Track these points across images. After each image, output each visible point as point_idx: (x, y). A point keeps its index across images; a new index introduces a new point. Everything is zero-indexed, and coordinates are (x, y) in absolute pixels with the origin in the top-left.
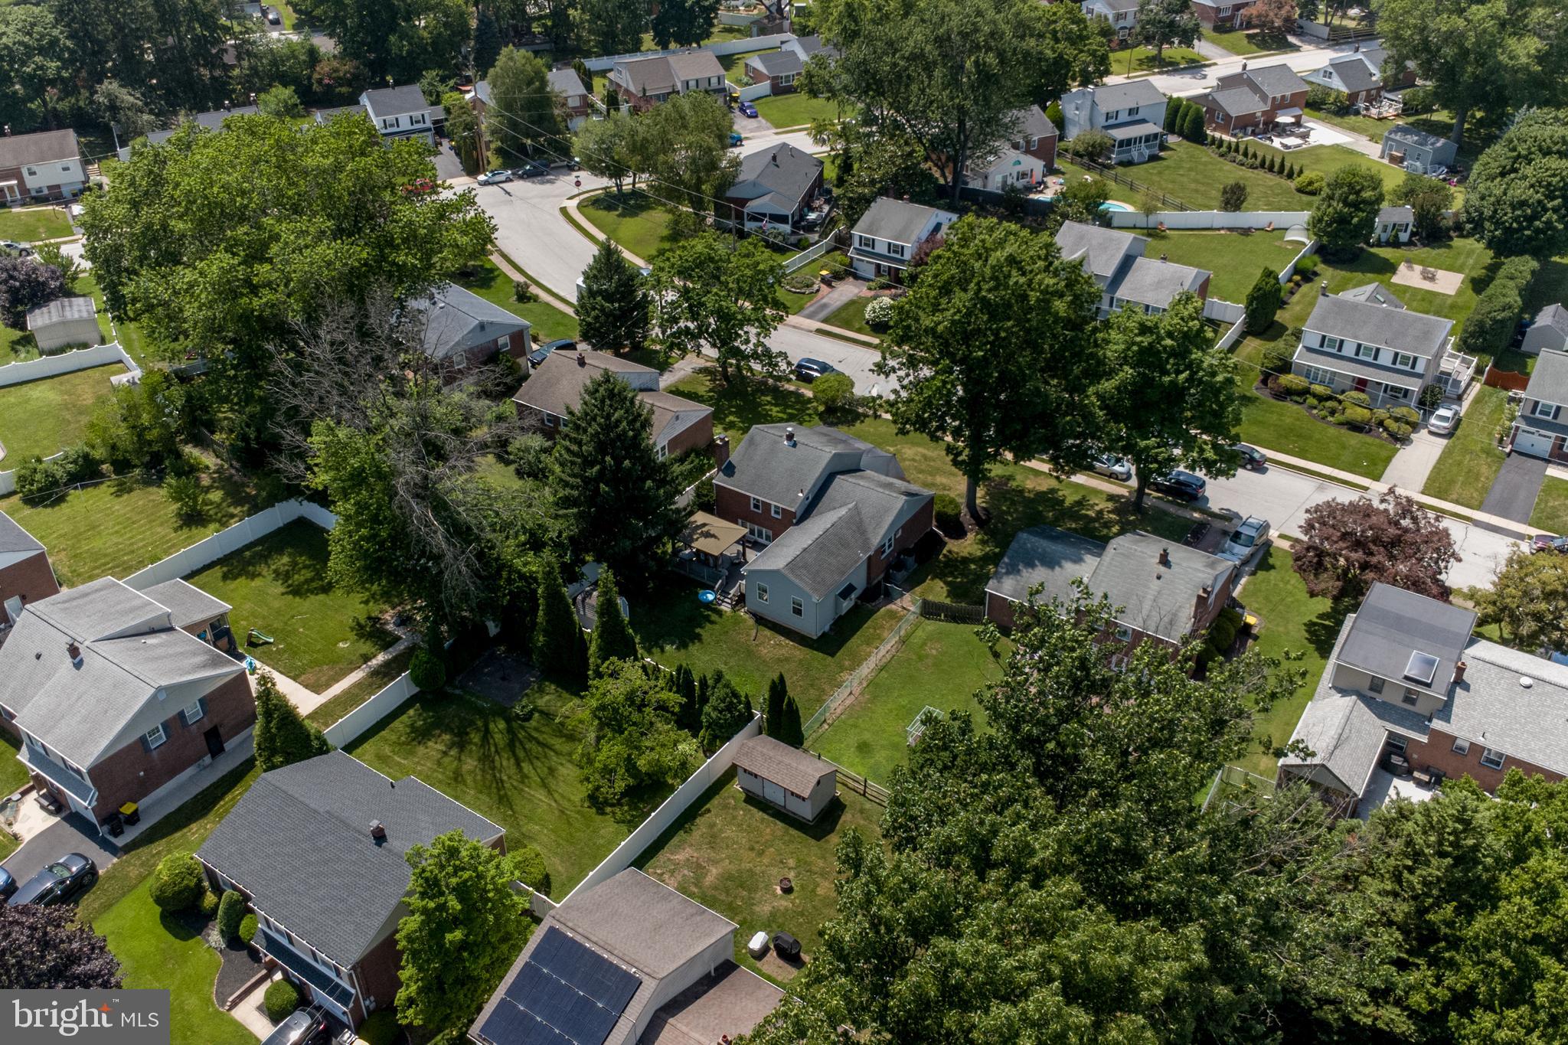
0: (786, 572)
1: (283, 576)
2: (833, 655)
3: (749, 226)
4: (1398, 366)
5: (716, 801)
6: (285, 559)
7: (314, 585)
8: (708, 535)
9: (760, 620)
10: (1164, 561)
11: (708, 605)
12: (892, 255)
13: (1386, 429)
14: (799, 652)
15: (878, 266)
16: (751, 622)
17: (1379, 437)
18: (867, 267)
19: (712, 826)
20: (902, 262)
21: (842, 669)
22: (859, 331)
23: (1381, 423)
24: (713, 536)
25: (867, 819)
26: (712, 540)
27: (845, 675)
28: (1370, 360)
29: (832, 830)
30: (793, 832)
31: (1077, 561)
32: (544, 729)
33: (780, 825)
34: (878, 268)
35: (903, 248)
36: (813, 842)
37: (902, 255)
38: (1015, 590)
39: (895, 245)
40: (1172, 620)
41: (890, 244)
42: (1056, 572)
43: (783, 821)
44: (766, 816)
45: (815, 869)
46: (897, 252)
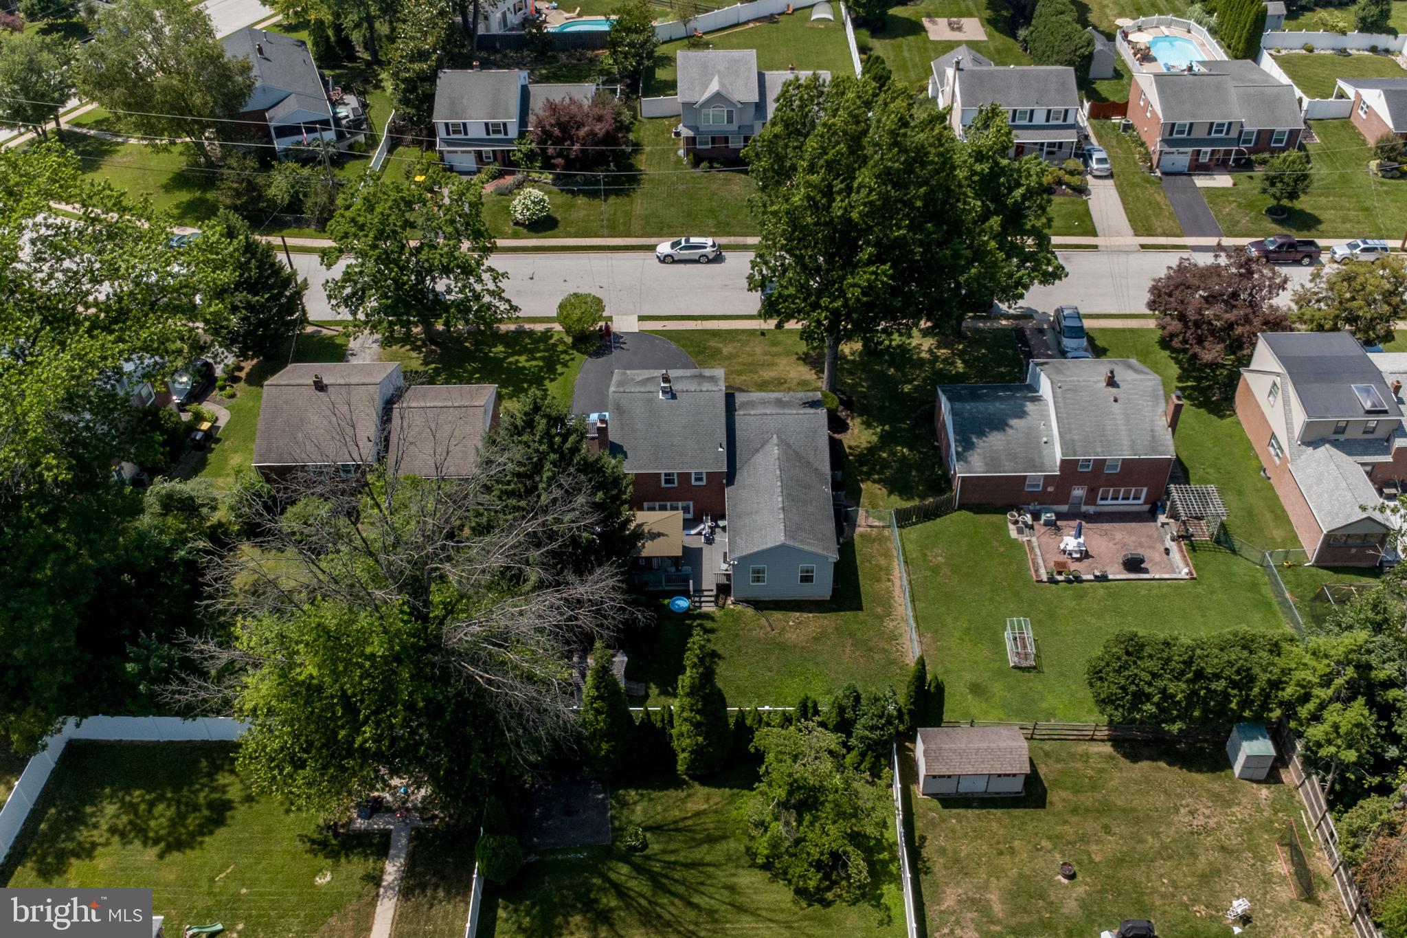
0: (790, 543)
1: (135, 831)
2: (860, 608)
3: (279, 145)
4: (1052, 122)
5: (919, 824)
6: (111, 809)
7: (192, 821)
8: (654, 536)
9: (760, 605)
10: (1111, 382)
11: (687, 614)
12: (493, 136)
13: (1068, 185)
14: (828, 621)
15: (479, 153)
16: (750, 611)
17: (1064, 194)
18: (464, 159)
19: (943, 851)
20: (510, 141)
21: (881, 618)
22: (515, 235)
23: (1060, 182)
24: (659, 535)
25: (1058, 761)
26: (661, 540)
27: (890, 625)
28: (1026, 122)
29: (1045, 791)
30: (1017, 812)
31: (1022, 414)
32: (672, 846)
33: (998, 812)
34: (479, 155)
35: (505, 125)
36: (1041, 812)
37: (506, 133)
38: (986, 464)
39: (493, 125)
40: (1153, 437)
41: (487, 124)
42: (1010, 431)
43: (996, 808)
44: (977, 811)
45: (1071, 838)
46: (499, 132)
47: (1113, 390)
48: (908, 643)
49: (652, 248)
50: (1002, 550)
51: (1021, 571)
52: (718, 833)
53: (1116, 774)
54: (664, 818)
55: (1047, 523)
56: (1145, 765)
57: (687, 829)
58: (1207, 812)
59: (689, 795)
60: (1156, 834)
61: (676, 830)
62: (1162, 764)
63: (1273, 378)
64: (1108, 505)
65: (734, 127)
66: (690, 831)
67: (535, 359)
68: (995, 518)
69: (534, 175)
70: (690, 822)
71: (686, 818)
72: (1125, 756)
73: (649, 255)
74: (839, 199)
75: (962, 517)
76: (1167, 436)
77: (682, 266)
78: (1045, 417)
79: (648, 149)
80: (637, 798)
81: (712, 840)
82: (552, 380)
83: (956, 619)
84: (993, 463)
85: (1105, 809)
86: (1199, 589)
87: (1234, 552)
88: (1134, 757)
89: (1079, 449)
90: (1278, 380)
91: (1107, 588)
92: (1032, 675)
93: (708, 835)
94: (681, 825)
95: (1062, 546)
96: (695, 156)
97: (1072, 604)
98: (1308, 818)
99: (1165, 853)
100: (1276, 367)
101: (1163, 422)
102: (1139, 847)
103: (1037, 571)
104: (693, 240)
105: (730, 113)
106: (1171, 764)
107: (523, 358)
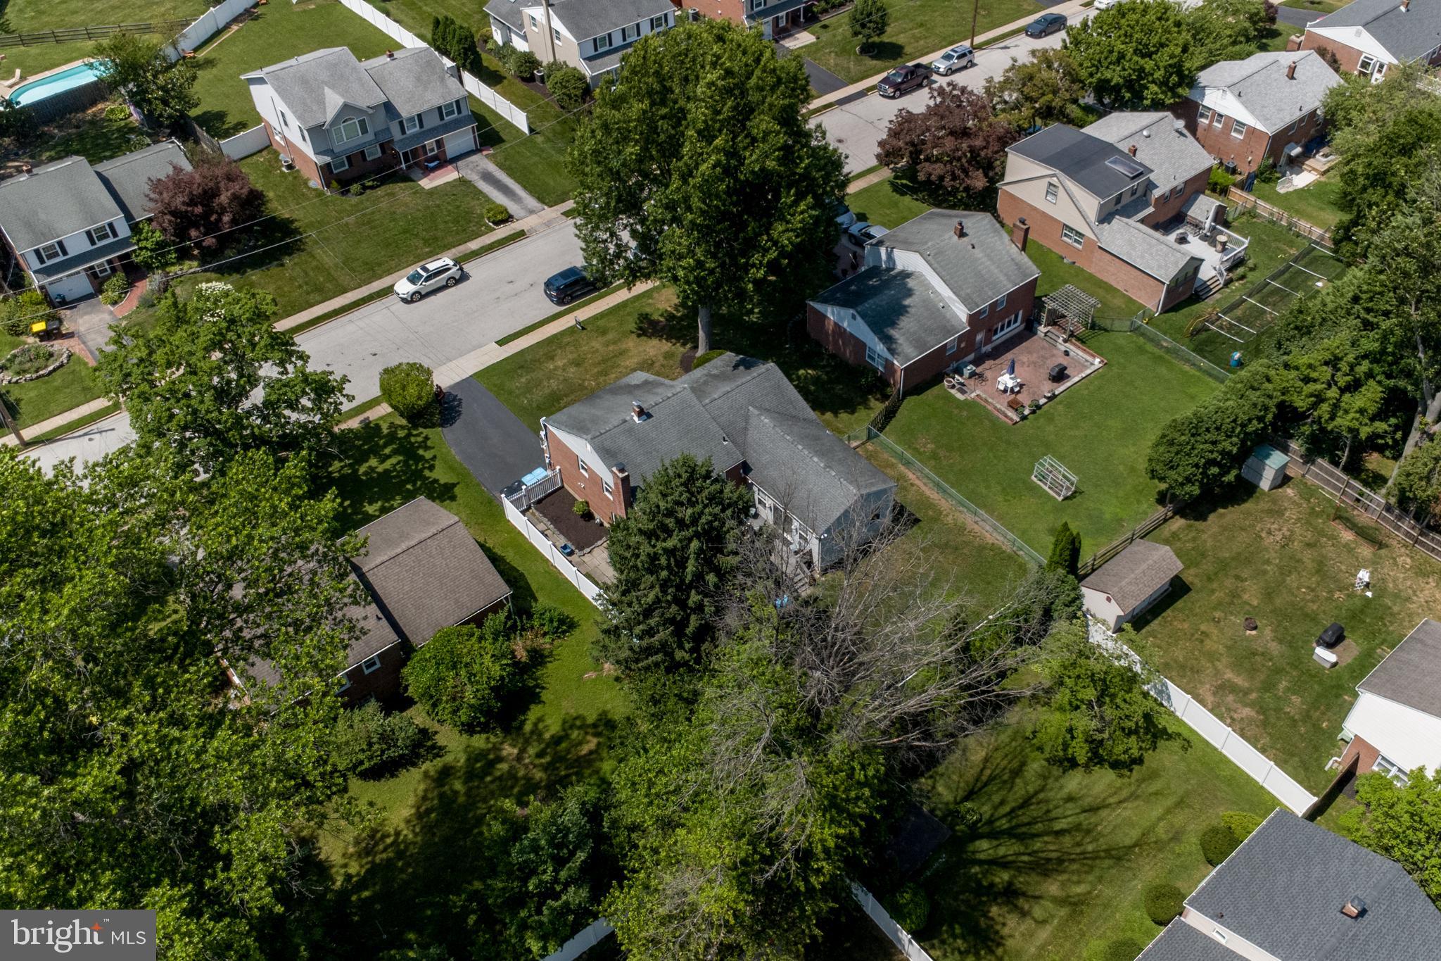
2: (917, 520)
10: (962, 233)
15: (91, 270)
18: (75, 284)
21: (938, 519)
27: (949, 520)
31: (909, 293)
32: (996, 799)
33: (1169, 612)
34: (93, 275)
35: (111, 225)
36: (1192, 594)
37: (115, 235)
38: (916, 347)
39: (96, 230)
40: (1017, 264)
41: (89, 233)
42: (912, 310)
43: (1164, 610)
44: (1156, 622)
45: (1227, 599)
46: (106, 236)
47: (965, 239)
48: (976, 526)
49: (389, 291)
50: (965, 413)
51: (995, 424)
52: (1015, 764)
53: (1204, 536)
54: (967, 783)
55: (972, 375)
56: (1212, 517)
57: (992, 779)
58: (1276, 526)
59: (964, 751)
60: (1268, 562)
61: (986, 785)
62: (1221, 511)
63: (1048, 179)
64: (999, 337)
65: (370, 136)
66: (994, 778)
67: (389, 457)
68: (935, 390)
69: (175, 269)
70: (987, 772)
71: (982, 770)
72: (1196, 519)
73: (391, 299)
74: (748, 154)
75: (911, 401)
76: (1024, 258)
77: (433, 298)
78: (928, 286)
79: (271, 194)
80: (930, 782)
81: (1017, 773)
82: (431, 468)
83: (988, 487)
84: (919, 344)
85: (1223, 566)
86: (1115, 370)
87: (1106, 330)
88: (1202, 517)
89: (978, 300)
90: (1054, 181)
91: (1061, 403)
92: (1078, 499)
93: (1011, 771)
94: (984, 778)
95: (1001, 387)
96: (339, 182)
97: (1051, 428)
98: (1328, 492)
99: (1284, 572)
100: (1041, 170)
101: (1014, 250)
102: (1267, 577)
103: (1006, 416)
104: (432, 266)
105: (362, 123)
106: (1225, 507)
107: (373, 462)
